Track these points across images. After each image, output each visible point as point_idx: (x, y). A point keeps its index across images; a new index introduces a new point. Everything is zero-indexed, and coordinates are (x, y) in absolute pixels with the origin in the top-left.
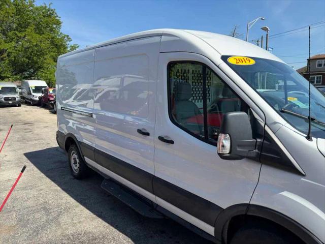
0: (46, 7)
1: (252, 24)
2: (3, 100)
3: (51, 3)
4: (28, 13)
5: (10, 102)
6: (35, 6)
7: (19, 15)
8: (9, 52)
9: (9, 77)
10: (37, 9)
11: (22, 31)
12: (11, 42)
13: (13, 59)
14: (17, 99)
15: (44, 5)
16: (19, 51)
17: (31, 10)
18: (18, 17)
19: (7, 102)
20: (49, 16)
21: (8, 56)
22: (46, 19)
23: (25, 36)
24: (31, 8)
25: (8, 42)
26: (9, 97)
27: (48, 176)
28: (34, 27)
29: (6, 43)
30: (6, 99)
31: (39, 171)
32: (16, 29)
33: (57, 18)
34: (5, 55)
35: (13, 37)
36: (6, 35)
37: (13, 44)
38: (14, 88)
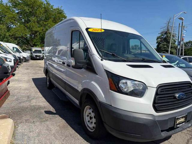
0: (59, 8)
1: (176, 16)
2: (35, 56)
3: (62, 7)
4: (50, 12)
5: (38, 58)
6: (54, 8)
7: (46, 13)
8: (40, 32)
9: (38, 45)
10: (54, 10)
11: (46, 22)
12: (41, 27)
13: (41, 35)
14: (41, 56)
15: (58, 8)
16: (44, 31)
17: (52, 11)
18: (45, 14)
19: (36, 57)
20: (60, 13)
21: (39, 34)
22: (59, 15)
23: (48, 24)
24: (52, 9)
25: (40, 27)
26: (37, 55)
27: (37, 87)
28: (53, 19)
29: (38, 27)
30: (36, 56)
31: (34, 85)
32: (44, 21)
33: (64, 14)
34: (38, 33)
35: (42, 24)
36: (39, 23)
37: (42, 28)
38: (41, 50)
